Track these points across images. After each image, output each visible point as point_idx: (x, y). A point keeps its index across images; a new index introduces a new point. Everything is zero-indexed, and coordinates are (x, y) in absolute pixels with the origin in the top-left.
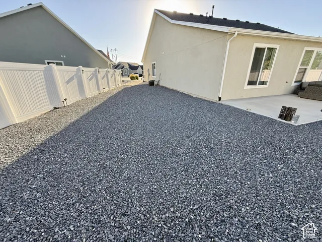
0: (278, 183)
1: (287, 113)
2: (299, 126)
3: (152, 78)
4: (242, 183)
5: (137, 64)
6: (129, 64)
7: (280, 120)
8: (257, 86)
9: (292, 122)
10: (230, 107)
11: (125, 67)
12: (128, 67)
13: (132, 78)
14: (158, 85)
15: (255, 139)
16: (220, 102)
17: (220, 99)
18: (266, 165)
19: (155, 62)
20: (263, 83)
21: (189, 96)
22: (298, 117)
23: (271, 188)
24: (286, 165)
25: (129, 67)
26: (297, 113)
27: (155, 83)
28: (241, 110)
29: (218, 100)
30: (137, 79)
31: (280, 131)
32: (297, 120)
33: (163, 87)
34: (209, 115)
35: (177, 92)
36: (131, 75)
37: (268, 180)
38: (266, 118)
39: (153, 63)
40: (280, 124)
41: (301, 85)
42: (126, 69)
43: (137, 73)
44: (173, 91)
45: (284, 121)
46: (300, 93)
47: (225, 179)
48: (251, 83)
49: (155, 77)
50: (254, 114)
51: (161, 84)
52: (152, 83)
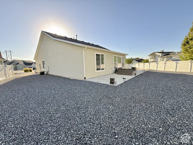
0: (110, 116)
1: (112, 81)
2: (117, 86)
3: (43, 70)
4: (93, 124)
5: (31, 61)
6: (23, 61)
7: (111, 84)
8: (101, 71)
9: (115, 85)
10: (90, 82)
11: (20, 64)
12: (22, 63)
13: (26, 71)
14: (47, 74)
15: (101, 96)
16: (85, 80)
17: (85, 78)
18: (105, 108)
19: (44, 60)
20: (103, 69)
21: (69, 79)
22: (116, 82)
23: (107, 120)
24: (113, 105)
25: (24, 64)
26: (115, 80)
27: (45, 73)
28: (95, 82)
29: (84, 79)
30: (31, 71)
31: (111, 90)
32: (116, 83)
33: (51, 75)
34: (79, 88)
35: (61, 77)
36: (25, 69)
37: (106, 116)
38: (105, 84)
39: (43, 60)
40: (111, 86)
41: (116, 69)
42: (21, 65)
43: (31, 68)
44: (58, 77)
45: (112, 85)
46: (117, 72)
47: (84, 125)
48: (98, 69)
49: (45, 69)
50: (101, 83)
51: (50, 73)
52: (42, 73)
